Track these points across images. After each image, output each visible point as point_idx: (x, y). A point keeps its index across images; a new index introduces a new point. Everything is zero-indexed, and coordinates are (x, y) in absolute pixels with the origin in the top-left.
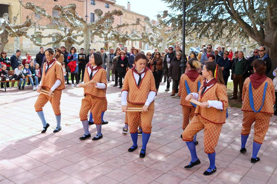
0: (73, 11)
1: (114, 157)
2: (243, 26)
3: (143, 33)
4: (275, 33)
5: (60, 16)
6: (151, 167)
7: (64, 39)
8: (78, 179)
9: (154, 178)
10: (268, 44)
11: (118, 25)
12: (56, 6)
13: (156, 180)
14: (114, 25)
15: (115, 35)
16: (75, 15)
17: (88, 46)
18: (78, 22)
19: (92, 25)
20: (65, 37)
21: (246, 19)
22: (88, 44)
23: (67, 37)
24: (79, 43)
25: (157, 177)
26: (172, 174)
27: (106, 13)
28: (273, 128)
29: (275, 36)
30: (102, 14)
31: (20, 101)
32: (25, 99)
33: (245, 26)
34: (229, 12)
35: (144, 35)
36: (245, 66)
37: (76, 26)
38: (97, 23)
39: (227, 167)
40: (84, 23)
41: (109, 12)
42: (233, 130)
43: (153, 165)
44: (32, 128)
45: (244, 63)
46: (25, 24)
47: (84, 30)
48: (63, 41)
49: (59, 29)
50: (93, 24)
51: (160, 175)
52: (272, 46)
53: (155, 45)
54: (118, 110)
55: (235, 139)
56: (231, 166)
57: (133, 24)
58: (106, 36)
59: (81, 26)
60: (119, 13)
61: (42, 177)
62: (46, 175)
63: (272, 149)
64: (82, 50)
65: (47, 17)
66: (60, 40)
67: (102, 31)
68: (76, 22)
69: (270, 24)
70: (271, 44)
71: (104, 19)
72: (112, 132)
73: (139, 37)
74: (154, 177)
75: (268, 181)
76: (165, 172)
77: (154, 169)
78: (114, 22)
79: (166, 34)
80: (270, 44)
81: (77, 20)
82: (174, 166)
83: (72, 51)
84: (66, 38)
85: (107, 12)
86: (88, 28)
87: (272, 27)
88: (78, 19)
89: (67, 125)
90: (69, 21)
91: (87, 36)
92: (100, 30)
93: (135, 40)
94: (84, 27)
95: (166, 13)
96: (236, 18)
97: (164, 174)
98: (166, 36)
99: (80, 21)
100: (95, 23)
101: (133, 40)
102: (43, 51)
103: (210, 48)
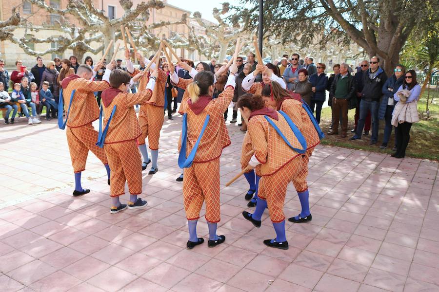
0: (87, 1)
1: (174, 230)
2: (345, 27)
3: (190, 37)
4: (394, 38)
5: (66, 9)
6: (235, 244)
7: (72, 44)
8: (123, 270)
9: (244, 264)
10: (382, 54)
11: (154, 24)
13: (247, 267)
14: (149, 23)
15: (149, 40)
16: (91, 8)
18: (95, 18)
19: (116, 23)
20: (73, 42)
21: (346, 16)
22: (111, 51)
23: (77, 42)
24: (96, 51)
25: (247, 261)
26: (269, 255)
27: (138, 5)
28: (398, 178)
29: (393, 41)
30: (131, 6)
31: (10, 141)
32: (18, 138)
33: (348, 27)
34: (325, 6)
35: (191, 40)
36: (350, 85)
37: (92, 25)
38: (124, 21)
39: (349, 240)
40: (105, 19)
41: (143, 2)
42: (343, 181)
43: (237, 240)
44: (35, 186)
45: (349, 82)
46: (11, 21)
47: (105, 30)
48: (71, 48)
49: (61, 30)
50: (119, 22)
51: (252, 258)
52: (389, 57)
53: (207, 54)
54: (166, 153)
55: (350, 196)
56: (353, 238)
57: (178, 23)
58: (136, 40)
59: (100, 25)
60: (159, 5)
61: (64, 270)
62: (69, 265)
63: (405, 209)
65: (46, 10)
66: (66, 46)
68: (91, 19)
69: (385, 25)
70: (387, 54)
71: (136, 14)
72: (164, 189)
73: (184, 42)
74: (243, 261)
75: (413, 260)
76: (259, 253)
78: (149, 19)
79: (225, 37)
80: (385, 54)
81: (93, 16)
83: (87, 63)
84: (75, 43)
85: (140, 4)
86: (110, 28)
87: (388, 28)
88: (96, 13)
89: (90, 179)
90: (82, 16)
91: (109, 39)
93: (179, 46)
94: (104, 26)
95: (227, 7)
96: (336, 15)
97: (257, 255)
98: (226, 41)
99: (98, 17)
100: (121, 19)
101: (176, 47)
102: (41, 63)
103: (296, 59)
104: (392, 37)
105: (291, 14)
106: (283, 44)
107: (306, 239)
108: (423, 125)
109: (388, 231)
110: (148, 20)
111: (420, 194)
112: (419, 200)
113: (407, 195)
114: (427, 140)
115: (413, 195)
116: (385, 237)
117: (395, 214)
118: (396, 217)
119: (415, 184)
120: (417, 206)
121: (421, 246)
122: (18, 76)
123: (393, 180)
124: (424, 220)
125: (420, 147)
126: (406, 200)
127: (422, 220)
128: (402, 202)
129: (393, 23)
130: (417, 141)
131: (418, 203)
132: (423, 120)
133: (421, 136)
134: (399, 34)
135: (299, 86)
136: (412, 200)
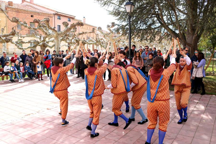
0: (47, 23)
2: (171, 32)
3: (96, 39)
4: (194, 37)
5: (37, 27)
6: (119, 141)
7: (40, 44)
10: (189, 45)
11: (79, 33)
12: (35, 20)
14: (76, 33)
15: (77, 41)
16: (49, 26)
17: (58, 49)
20: (40, 43)
21: (171, 27)
22: (58, 47)
24: (51, 47)
27: (71, 24)
28: (200, 105)
30: (68, 25)
31: (9, 91)
32: (13, 89)
33: (172, 32)
34: (160, 22)
37: (50, 34)
38: (65, 32)
39: (176, 137)
40: (56, 32)
42: (172, 107)
44: (21, 113)
46: (11, 34)
47: (56, 37)
48: (39, 45)
49: (35, 37)
50: (62, 33)
52: (192, 46)
53: (105, 47)
55: (176, 115)
56: (178, 136)
57: (90, 33)
58: (71, 41)
59: (53, 34)
60: (81, 24)
63: (204, 121)
64: (54, 52)
65: (28, 28)
66: (37, 44)
67: (68, 38)
68: (49, 32)
70: (191, 44)
71: (70, 29)
72: (84, 114)
73: (94, 42)
77: (122, 143)
79: (113, 39)
81: (50, 30)
82: (137, 139)
83: (47, 53)
84: (41, 43)
85: (72, 24)
86: (58, 36)
87: (191, 32)
88: (51, 29)
89: (48, 109)
90: (45, 30)
91: (58, 41)
92: (66, 37)
93: (91, 44)
94: (55, 35)
95: (113, 24)
98: (113, 40)
99: (52, 31)
100: (63, 31)
101: (90, 44)
102: (25, 53)
103: (147, 48)
104: (193, 36)
105: (144, 27)
106: (141, 41)
107: (155, 137)
108: (211, 78)
109: (196, 132)
110: (76, 32)
111: (211, 113)
112: (211, 116)
113: (205, 113)
114: (213, 86)
115: (208, 113)
116: (194, 135)
117: (199, 124)
118: (200, 125)
119: (208, 108)
120: (210, 119)
121: (213, 140)
122: (14, 59)
123: (197, 106)
124: (214, 126)
125: (210, 89)
126: (204, 116)
127: (213, 126)
128: (202, 117)
129: (193, 30)
130: (208, 86)
131: (210, 117)
132: (211, 76)
133: (210, 84)
134: (196, 35)
135: (149, 61)
136: (207, 116)
